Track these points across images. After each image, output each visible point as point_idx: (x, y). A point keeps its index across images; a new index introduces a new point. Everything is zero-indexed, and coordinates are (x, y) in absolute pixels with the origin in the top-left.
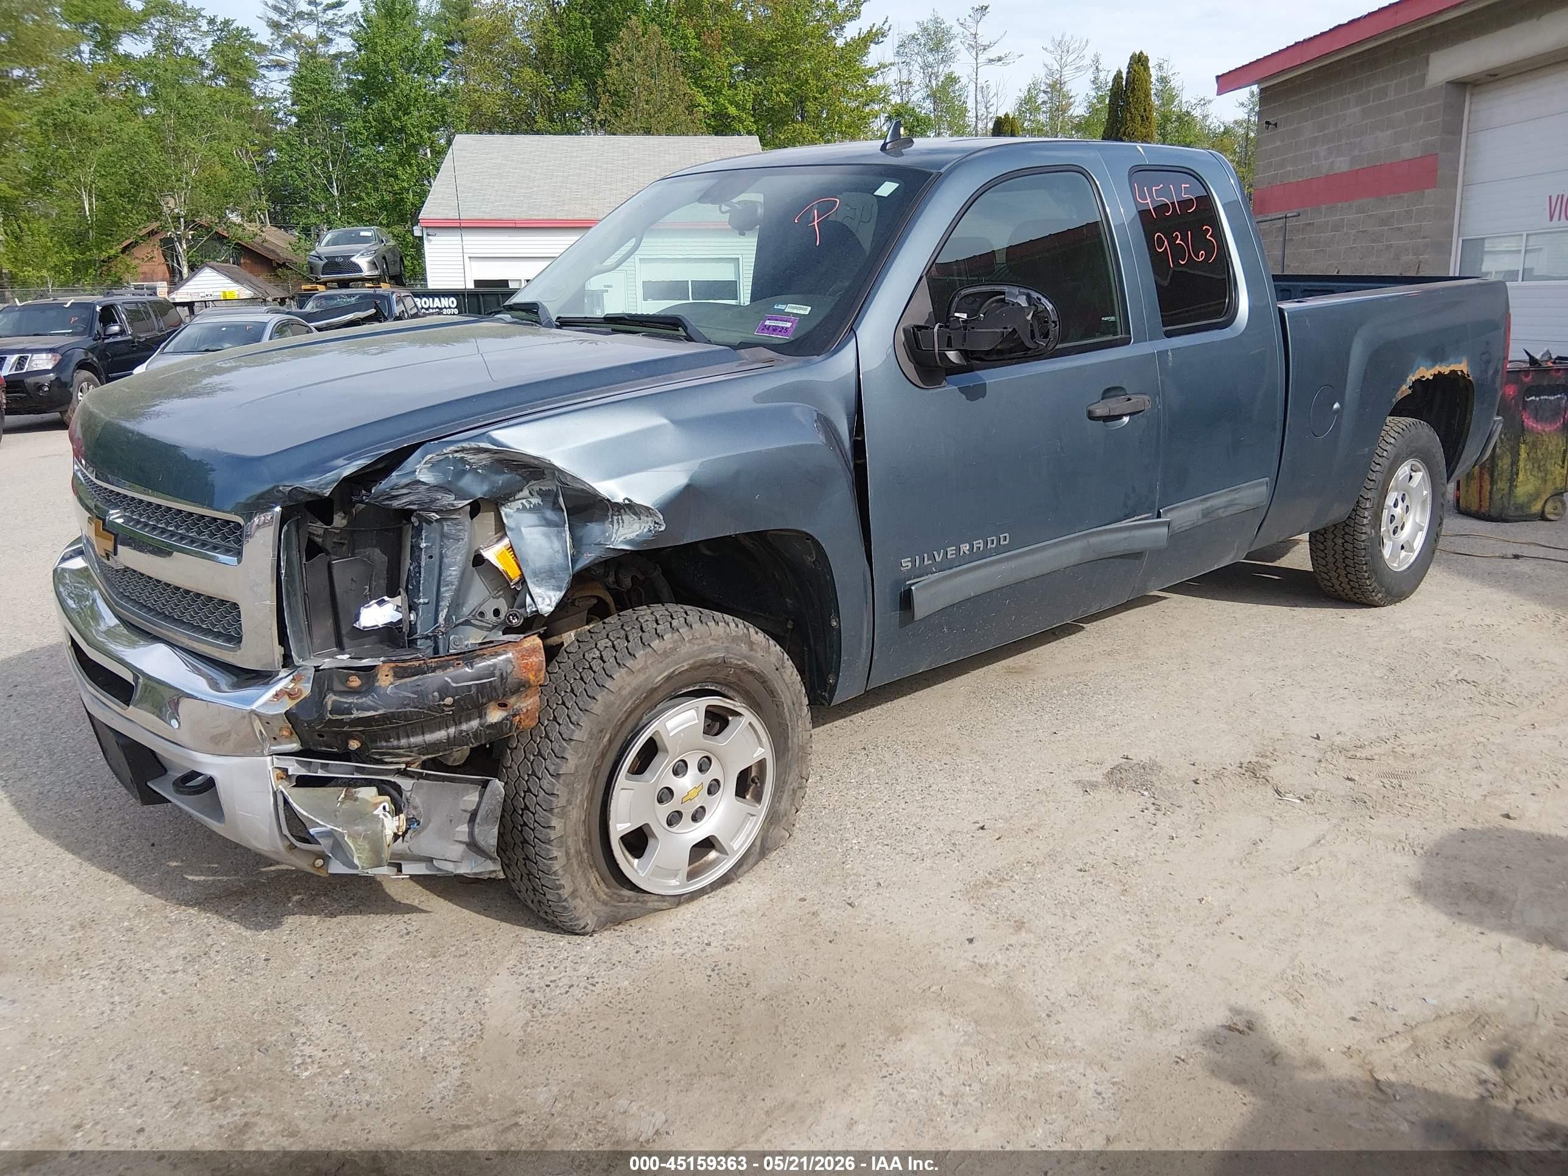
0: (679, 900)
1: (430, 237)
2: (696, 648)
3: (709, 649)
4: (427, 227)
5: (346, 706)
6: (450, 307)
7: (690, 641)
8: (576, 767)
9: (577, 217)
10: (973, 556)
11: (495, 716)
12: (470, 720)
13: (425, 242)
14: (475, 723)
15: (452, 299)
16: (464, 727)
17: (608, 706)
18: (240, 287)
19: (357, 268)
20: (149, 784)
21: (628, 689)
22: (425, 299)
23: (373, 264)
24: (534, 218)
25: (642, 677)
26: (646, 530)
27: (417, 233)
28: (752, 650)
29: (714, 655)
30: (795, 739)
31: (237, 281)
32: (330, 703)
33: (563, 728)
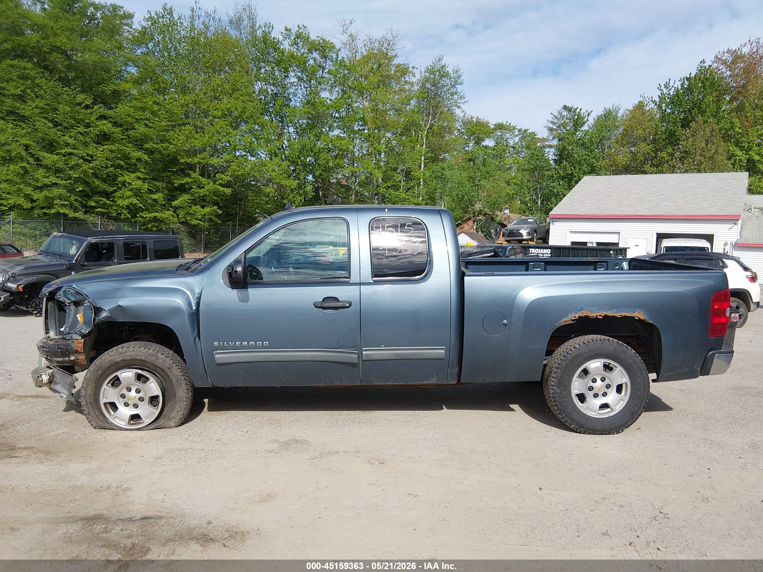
0: (121, 429)
1: (554, 223)
2: (133, 354)
3: (139, 355)
4: (552, 218)
6: (547, 254)
7: (132, 351)
8: (89, 377)
9: (625, 214)
10: (249, 347)
11: (72, 358)
12: (66, 357)
13: (551, 224)
14: (68, 358)
15: (549, 250)
16: (65, 359)
17: (101, 363)
18: (473, 241)
19: (521, 235)
21: (108, 360)
22: (537, 249)
23: (529, 234)
24: (603, 214)
25: (113, 358)
27: (548, 220)
28: (157, 359)
29: (141, 358)
30: (179, 394)
31: (472, 239)
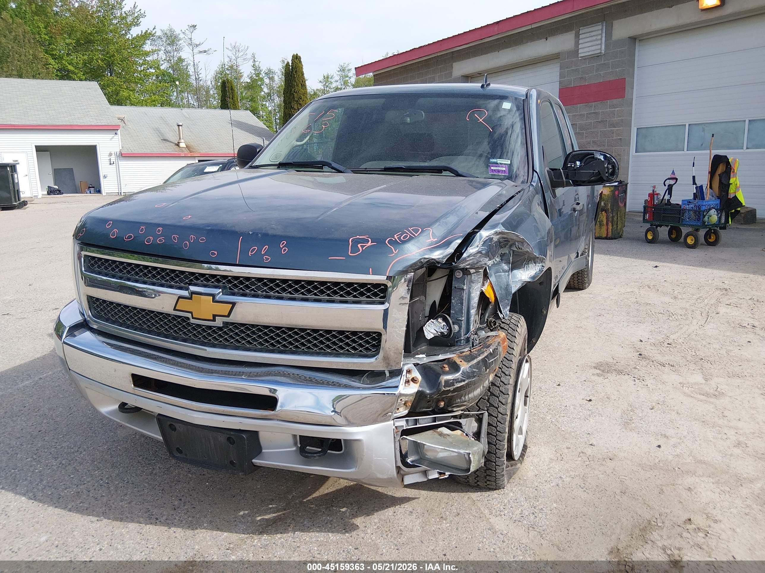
5: (451, 381)
20: (254, 461)
26: (538, 270)
32: (443, 381)
33: (502, 379)
